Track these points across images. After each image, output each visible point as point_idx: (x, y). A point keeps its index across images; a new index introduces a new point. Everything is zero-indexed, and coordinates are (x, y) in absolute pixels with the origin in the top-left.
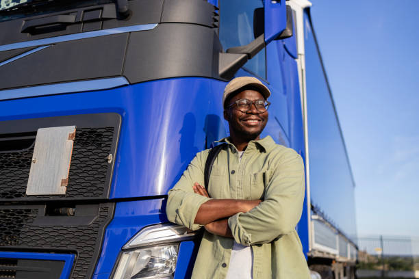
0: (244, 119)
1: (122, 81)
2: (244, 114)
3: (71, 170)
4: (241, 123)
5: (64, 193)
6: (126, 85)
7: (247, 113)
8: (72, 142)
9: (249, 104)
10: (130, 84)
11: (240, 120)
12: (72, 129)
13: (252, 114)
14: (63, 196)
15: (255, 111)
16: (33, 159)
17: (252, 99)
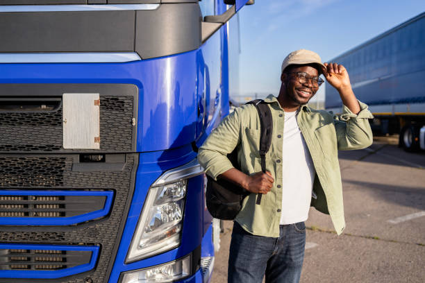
0: (299, 89)
1: (134, 57)
2: (300, 85)
3: (101, 130)
4: (296, 92)
5: (98, 148)
6: (138, 61)
7: (303, 85)
8: (98, 107)
9: (307, 78)
10: (142, 60)
11: (296, 89)
12: (96, 96)
13: (308, 87)
14: (98, 150)
15: (310, 85)
16: (64, 120)
17: (311, 74)
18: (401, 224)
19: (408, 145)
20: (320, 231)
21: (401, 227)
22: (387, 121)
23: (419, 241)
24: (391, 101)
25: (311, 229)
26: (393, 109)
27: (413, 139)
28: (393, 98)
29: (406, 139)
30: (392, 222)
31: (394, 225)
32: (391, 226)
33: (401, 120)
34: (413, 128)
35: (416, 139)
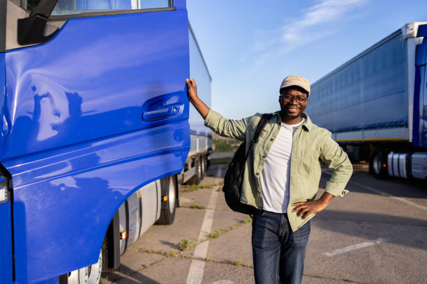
18: (335, 257)
19: (377, 170)
20: (244, 266)
21: (334, 260)
22: (358, 147)
23: (347, 277)
24: (361, 127)
25: (234, 264)
26: (363, 135)
27: (382, 166)
28: (362, 125)
29: (376, 166)
30: (328, 254)
31: (329, 258)
32: (324, 259)
33: (371, 146)
34: (381, 154)
35: (385, 165)
